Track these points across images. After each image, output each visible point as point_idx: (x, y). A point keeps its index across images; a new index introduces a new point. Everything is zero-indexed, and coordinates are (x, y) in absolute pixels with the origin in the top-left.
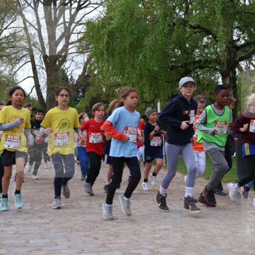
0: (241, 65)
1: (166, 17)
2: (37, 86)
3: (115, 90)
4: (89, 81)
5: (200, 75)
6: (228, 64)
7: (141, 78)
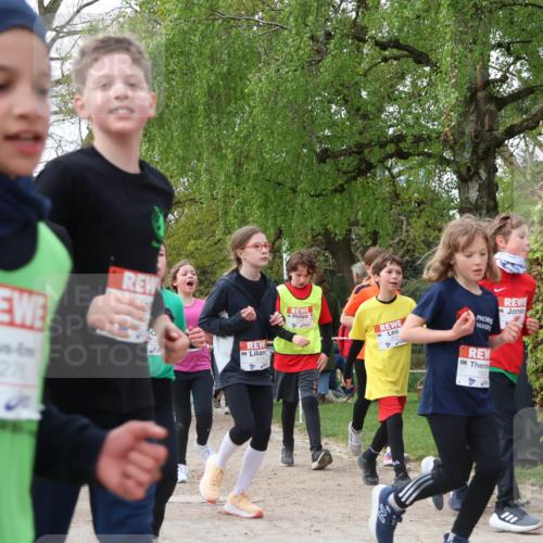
0: (512, 149)
1: (306, 16)
5: (400, 174)
6: (475, 147)
7: (238, 185)
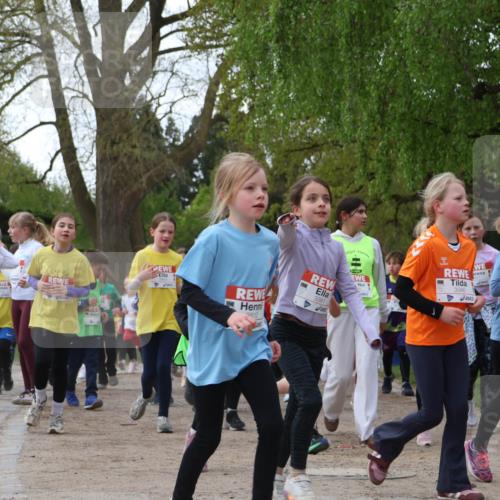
2: (68, 151)
3: (302, 161)
4: (223, 133)
7: (382, 126)
